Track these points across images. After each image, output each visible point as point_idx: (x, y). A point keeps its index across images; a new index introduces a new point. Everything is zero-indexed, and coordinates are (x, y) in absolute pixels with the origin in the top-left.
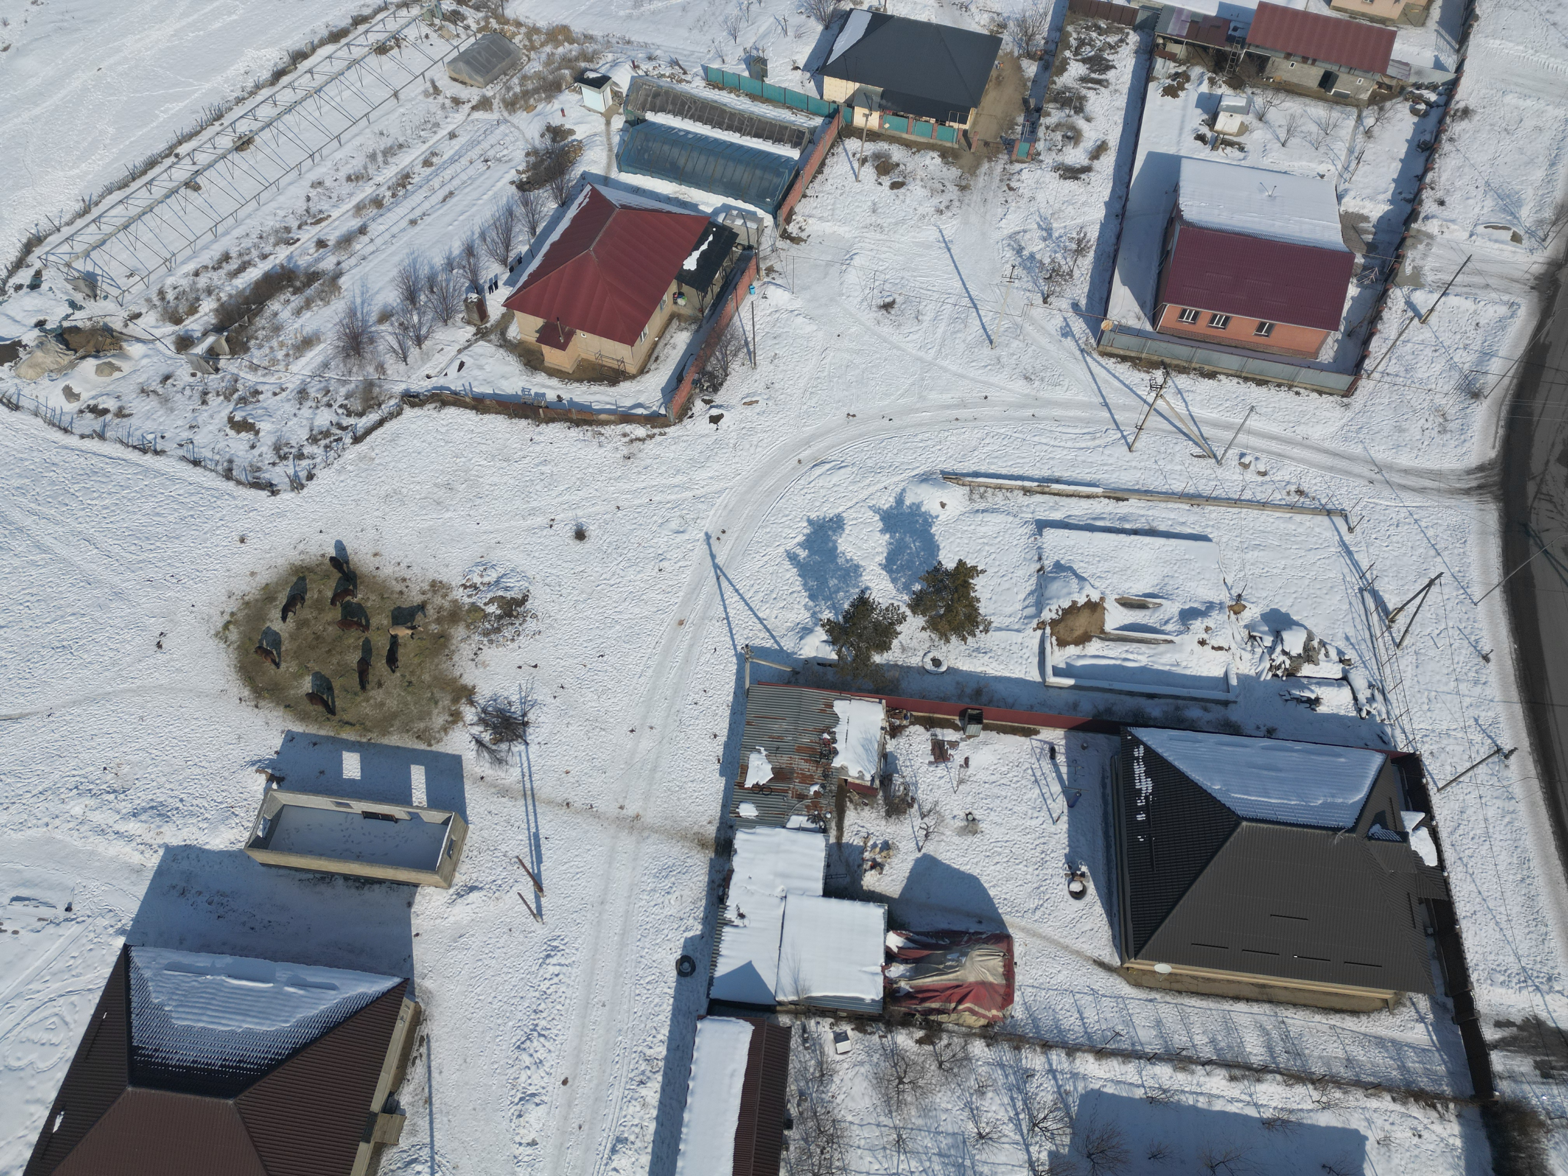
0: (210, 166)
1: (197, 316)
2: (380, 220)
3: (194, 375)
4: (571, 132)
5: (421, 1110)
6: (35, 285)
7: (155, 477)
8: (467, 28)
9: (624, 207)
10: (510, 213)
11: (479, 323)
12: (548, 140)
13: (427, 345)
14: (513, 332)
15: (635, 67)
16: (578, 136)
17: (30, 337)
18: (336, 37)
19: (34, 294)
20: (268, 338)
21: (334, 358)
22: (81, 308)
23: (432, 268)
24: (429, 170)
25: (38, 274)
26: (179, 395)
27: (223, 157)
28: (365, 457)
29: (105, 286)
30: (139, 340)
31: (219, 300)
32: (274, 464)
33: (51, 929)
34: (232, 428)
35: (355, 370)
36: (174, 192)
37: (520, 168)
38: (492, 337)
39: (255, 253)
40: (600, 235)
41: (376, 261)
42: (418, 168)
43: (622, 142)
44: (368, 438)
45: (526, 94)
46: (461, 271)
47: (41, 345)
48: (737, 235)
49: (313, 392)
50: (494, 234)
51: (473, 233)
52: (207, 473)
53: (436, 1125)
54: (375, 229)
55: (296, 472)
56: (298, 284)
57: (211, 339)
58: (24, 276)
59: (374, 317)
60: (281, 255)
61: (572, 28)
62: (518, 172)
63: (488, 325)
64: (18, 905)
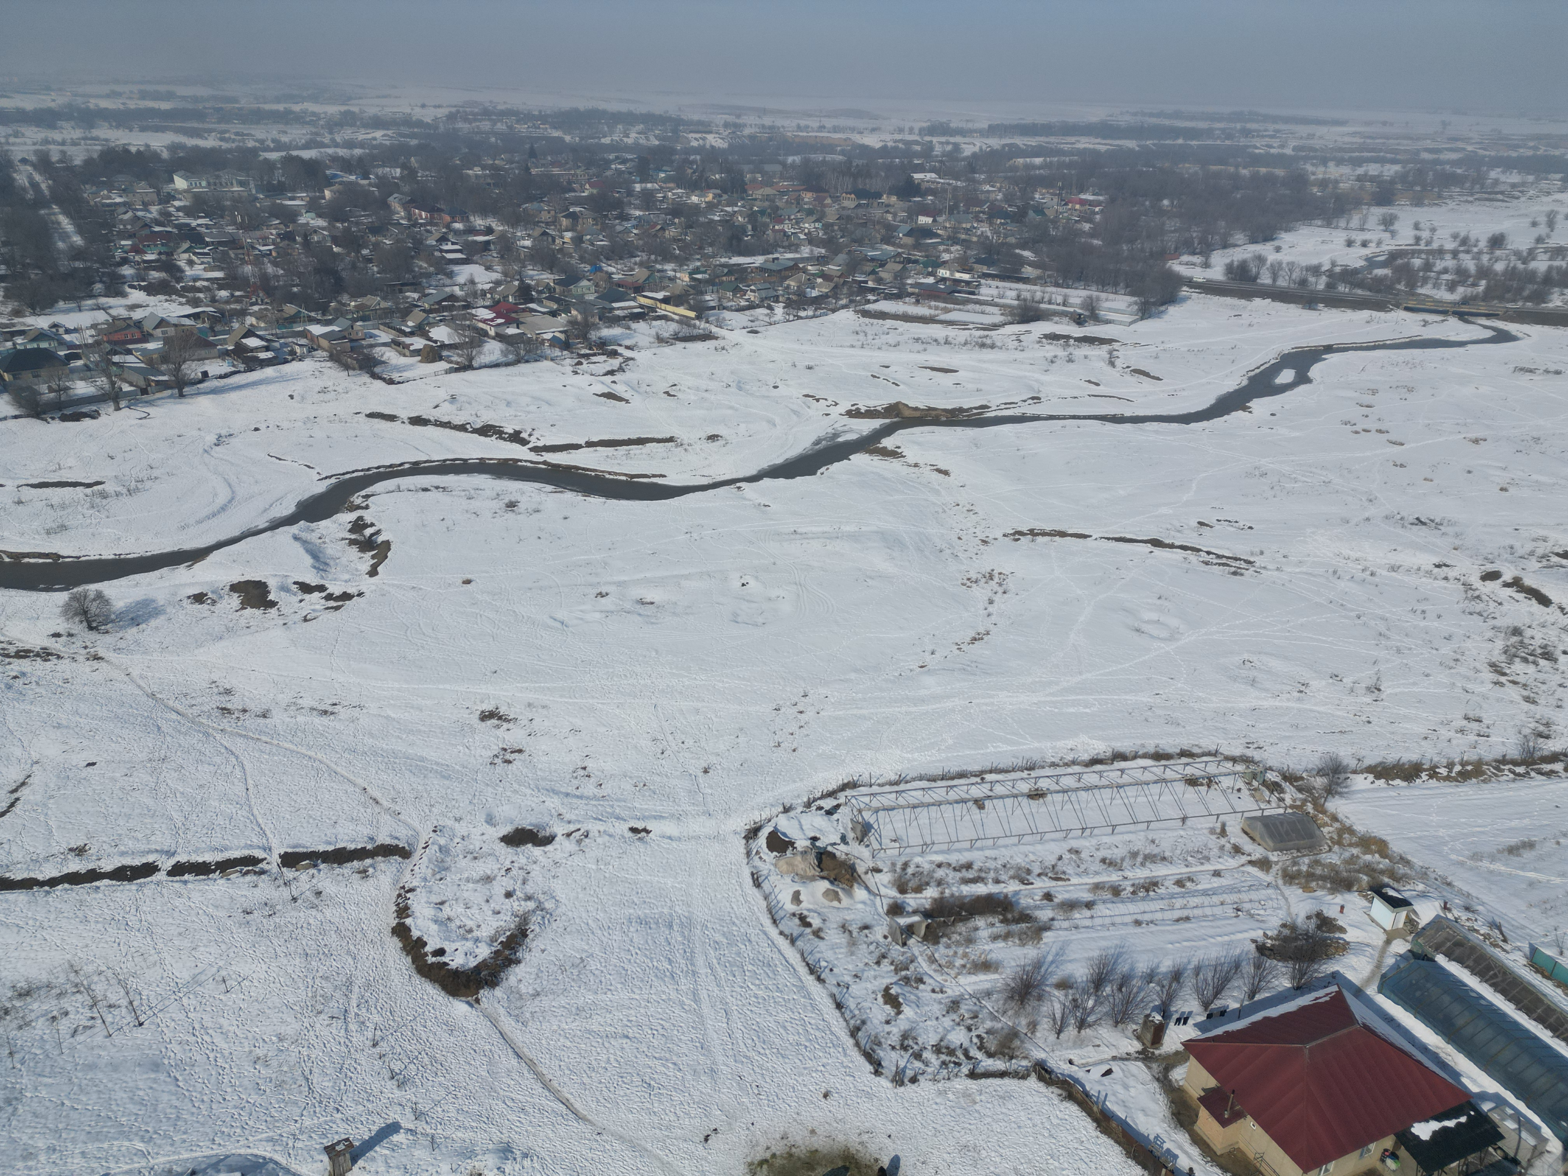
0: (1002, 797)
1: (919, 895)
2: (1109, 905)
3: (885, 937)
4: (1342, 930)
6: (829, 813)
7: (804, 997)
8: (1282, 800)
9: (1365, 1026)
10: (1237, 966)
11: (1148, 1044)
12: (1312, 925)
13: (1087, 1032)
14: (1178, 1074)
15: (1445, 908)
16: (1348, 937)
17: (802, 843)
18: (1158, 756)
19: (826, 818)
20: (958, 944)
21: (999, 992)
22: (847, 843)
23: (1132, 969)
24: (1177, 889)
25: (838, 806)
26: (865, 946)
27: (1015, 796)
28: (970, 1095)
29: (872, 838)
30: (867, 888)
31: (942, 893)
32: (893, 1048)
34: (884, 996)
35: (1010, 1013)
36: (964, 801)
37: (1270, 933)
38: (1154, 1066)
39: (992, 874)
40: (1325, 1039)
41: (1085, 936)
42: (1169, 883)
43: (1396, 966)
44: (983, 1081)
45: (1311, 876)
46: (1158, 988)
47: (804, 853)
48: (1501, 1137)
49: (964, 1009)
50: (1210, 975)
51: (1189, 962)
52: (841, 1020)
54: (1101, 909)
55: (905, 1067)
56: (1009, 916)
57: (916, 918)
58: (828, 803)
59: (1054, 979)
60: (1011, 887)
61: (1390, 846)
62: (1265, 935)
63: (1157, 1052)
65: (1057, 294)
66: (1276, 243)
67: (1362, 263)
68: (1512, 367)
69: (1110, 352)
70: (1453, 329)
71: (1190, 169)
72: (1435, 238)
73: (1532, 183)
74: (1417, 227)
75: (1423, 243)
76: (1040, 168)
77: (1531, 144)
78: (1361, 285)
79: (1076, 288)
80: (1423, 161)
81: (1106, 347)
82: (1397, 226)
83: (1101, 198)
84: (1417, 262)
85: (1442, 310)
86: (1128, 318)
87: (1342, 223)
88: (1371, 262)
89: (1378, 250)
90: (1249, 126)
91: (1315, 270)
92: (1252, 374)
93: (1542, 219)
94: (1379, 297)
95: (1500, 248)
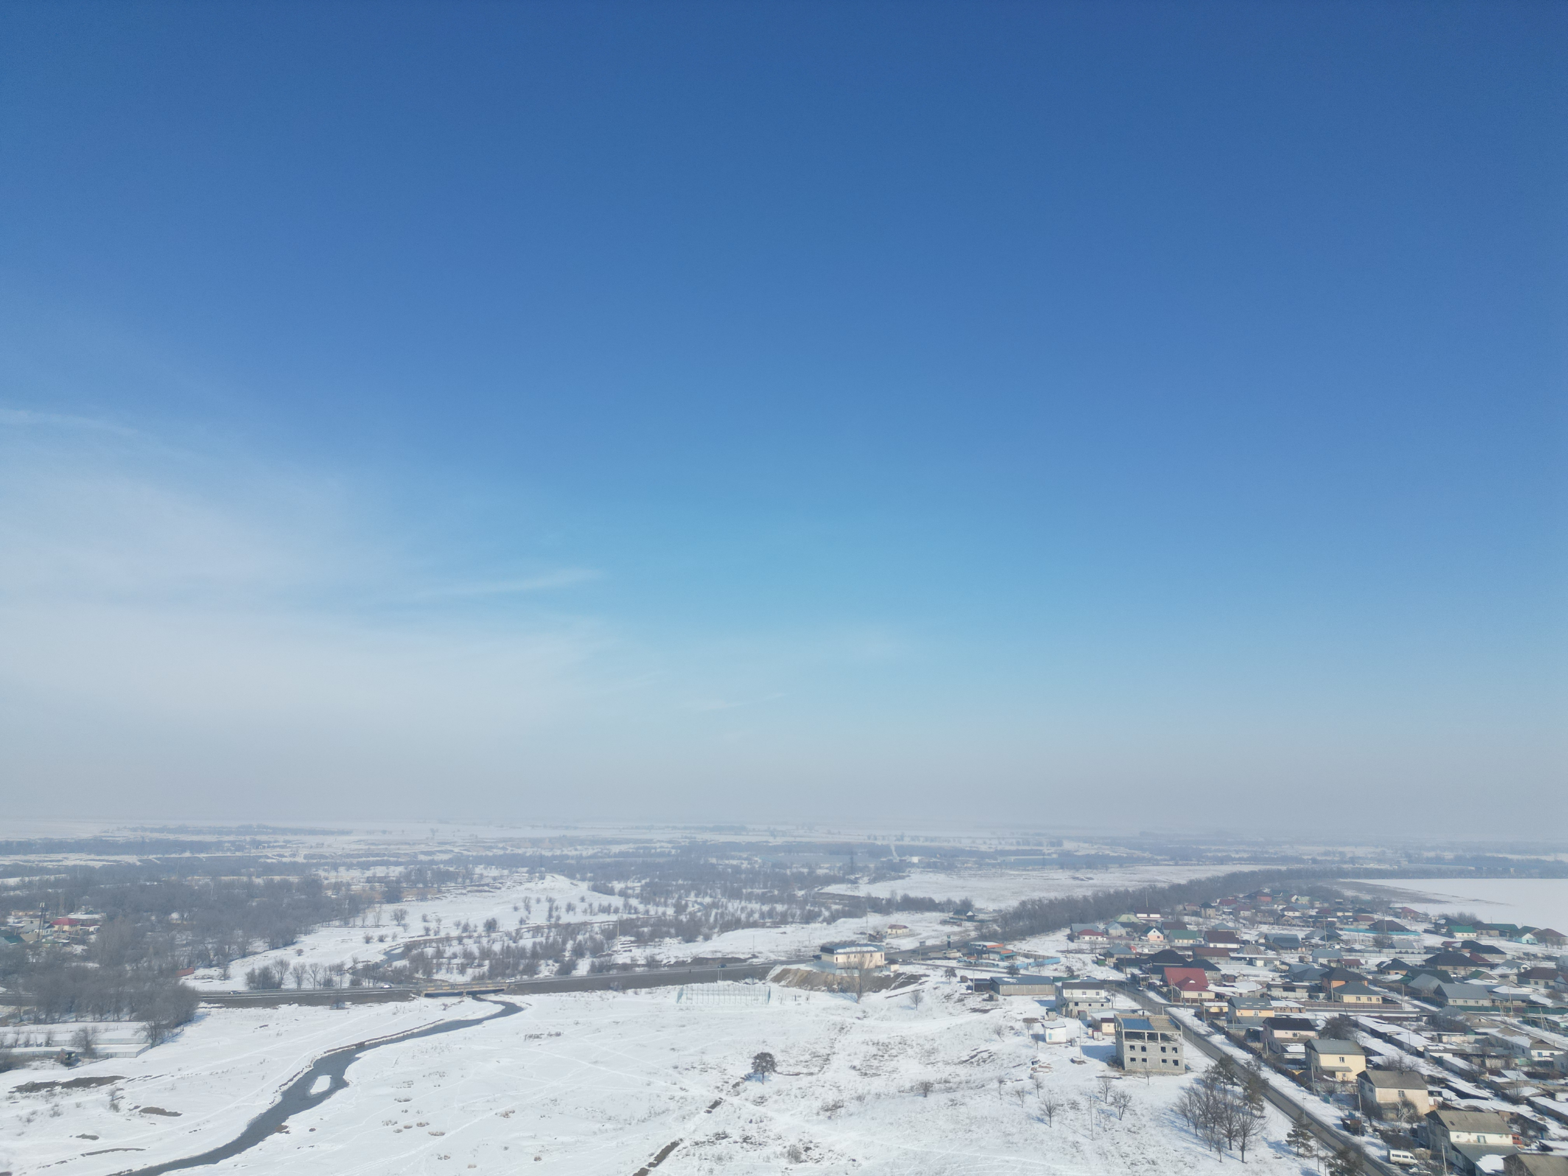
65: (37, 1033)
66: (297, 947)
67: (382, 957)
68: (522, 1035)
69: (112, 1094)
70: (469, 1008)
71: (199, 881)
72: (441, 927)
73: (508, 876)
74: (425, 919)
75: (432, 933)
76: (14, 888)
77: (501, 845)
78: (383, 978)
79: (65, 1022)
80: (421, 862)
81: (106, 1088)
82: (407, 920)
83: (96, 916)
84: (430, 951)
85: (456, 992)
86: (136, 1048)
87: (359, 922)
88: (390, 956)
89: (394, 944)
90: (258, 838)
91: (339, 969)
92: (285, 1088)
93: (521, 905)
94: (401, 988)
95: (494, 931)
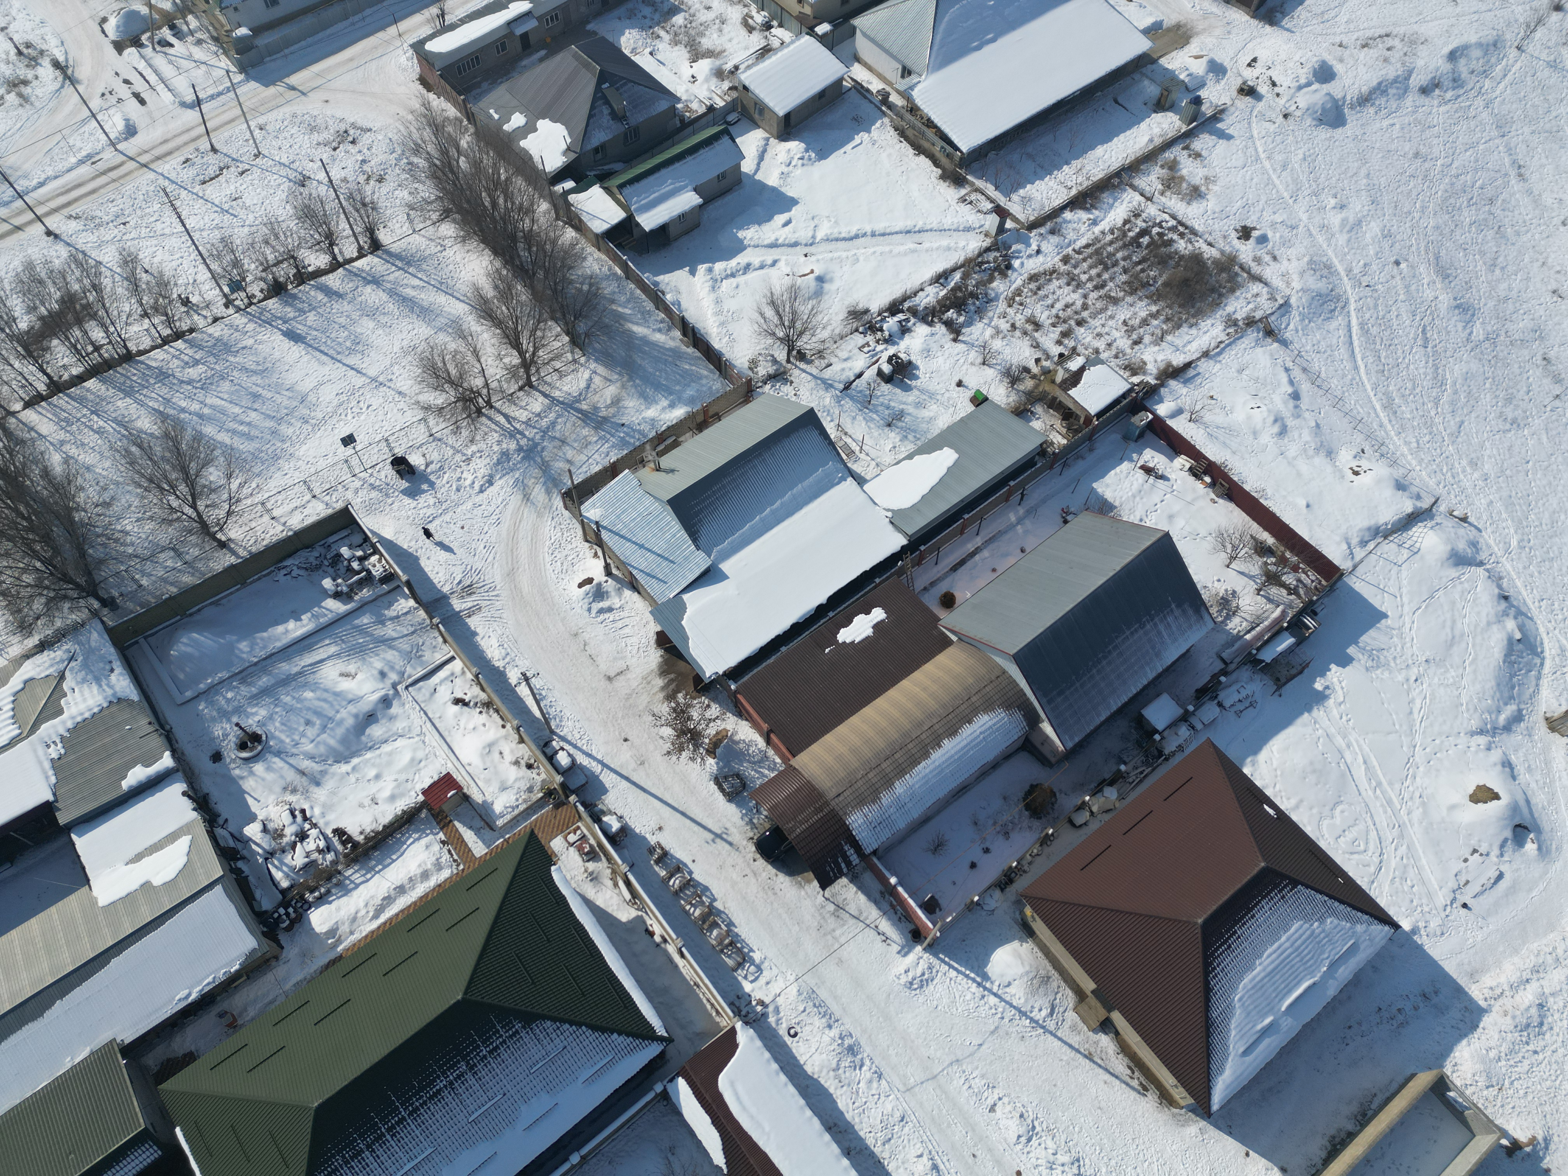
5: (1087, 1046)
33: (1452, 884)
53: (1066, 1048)
64: (1494, 874)
